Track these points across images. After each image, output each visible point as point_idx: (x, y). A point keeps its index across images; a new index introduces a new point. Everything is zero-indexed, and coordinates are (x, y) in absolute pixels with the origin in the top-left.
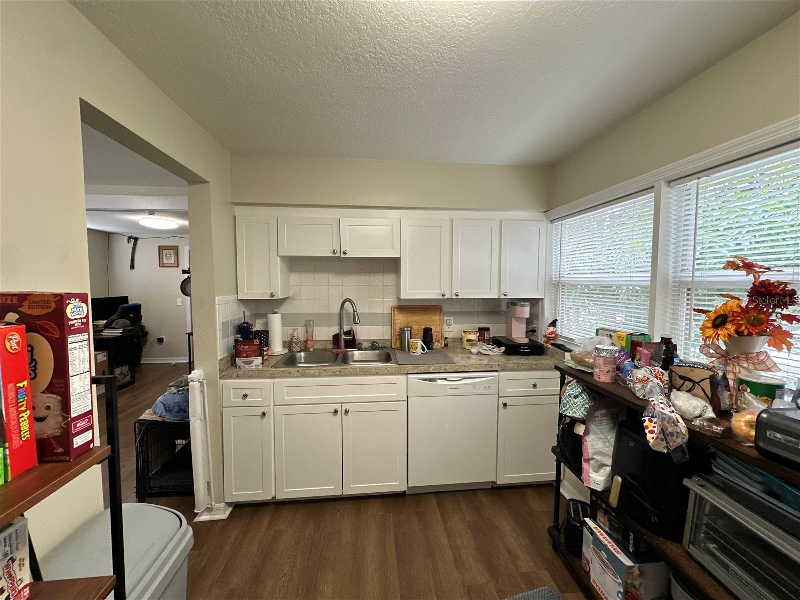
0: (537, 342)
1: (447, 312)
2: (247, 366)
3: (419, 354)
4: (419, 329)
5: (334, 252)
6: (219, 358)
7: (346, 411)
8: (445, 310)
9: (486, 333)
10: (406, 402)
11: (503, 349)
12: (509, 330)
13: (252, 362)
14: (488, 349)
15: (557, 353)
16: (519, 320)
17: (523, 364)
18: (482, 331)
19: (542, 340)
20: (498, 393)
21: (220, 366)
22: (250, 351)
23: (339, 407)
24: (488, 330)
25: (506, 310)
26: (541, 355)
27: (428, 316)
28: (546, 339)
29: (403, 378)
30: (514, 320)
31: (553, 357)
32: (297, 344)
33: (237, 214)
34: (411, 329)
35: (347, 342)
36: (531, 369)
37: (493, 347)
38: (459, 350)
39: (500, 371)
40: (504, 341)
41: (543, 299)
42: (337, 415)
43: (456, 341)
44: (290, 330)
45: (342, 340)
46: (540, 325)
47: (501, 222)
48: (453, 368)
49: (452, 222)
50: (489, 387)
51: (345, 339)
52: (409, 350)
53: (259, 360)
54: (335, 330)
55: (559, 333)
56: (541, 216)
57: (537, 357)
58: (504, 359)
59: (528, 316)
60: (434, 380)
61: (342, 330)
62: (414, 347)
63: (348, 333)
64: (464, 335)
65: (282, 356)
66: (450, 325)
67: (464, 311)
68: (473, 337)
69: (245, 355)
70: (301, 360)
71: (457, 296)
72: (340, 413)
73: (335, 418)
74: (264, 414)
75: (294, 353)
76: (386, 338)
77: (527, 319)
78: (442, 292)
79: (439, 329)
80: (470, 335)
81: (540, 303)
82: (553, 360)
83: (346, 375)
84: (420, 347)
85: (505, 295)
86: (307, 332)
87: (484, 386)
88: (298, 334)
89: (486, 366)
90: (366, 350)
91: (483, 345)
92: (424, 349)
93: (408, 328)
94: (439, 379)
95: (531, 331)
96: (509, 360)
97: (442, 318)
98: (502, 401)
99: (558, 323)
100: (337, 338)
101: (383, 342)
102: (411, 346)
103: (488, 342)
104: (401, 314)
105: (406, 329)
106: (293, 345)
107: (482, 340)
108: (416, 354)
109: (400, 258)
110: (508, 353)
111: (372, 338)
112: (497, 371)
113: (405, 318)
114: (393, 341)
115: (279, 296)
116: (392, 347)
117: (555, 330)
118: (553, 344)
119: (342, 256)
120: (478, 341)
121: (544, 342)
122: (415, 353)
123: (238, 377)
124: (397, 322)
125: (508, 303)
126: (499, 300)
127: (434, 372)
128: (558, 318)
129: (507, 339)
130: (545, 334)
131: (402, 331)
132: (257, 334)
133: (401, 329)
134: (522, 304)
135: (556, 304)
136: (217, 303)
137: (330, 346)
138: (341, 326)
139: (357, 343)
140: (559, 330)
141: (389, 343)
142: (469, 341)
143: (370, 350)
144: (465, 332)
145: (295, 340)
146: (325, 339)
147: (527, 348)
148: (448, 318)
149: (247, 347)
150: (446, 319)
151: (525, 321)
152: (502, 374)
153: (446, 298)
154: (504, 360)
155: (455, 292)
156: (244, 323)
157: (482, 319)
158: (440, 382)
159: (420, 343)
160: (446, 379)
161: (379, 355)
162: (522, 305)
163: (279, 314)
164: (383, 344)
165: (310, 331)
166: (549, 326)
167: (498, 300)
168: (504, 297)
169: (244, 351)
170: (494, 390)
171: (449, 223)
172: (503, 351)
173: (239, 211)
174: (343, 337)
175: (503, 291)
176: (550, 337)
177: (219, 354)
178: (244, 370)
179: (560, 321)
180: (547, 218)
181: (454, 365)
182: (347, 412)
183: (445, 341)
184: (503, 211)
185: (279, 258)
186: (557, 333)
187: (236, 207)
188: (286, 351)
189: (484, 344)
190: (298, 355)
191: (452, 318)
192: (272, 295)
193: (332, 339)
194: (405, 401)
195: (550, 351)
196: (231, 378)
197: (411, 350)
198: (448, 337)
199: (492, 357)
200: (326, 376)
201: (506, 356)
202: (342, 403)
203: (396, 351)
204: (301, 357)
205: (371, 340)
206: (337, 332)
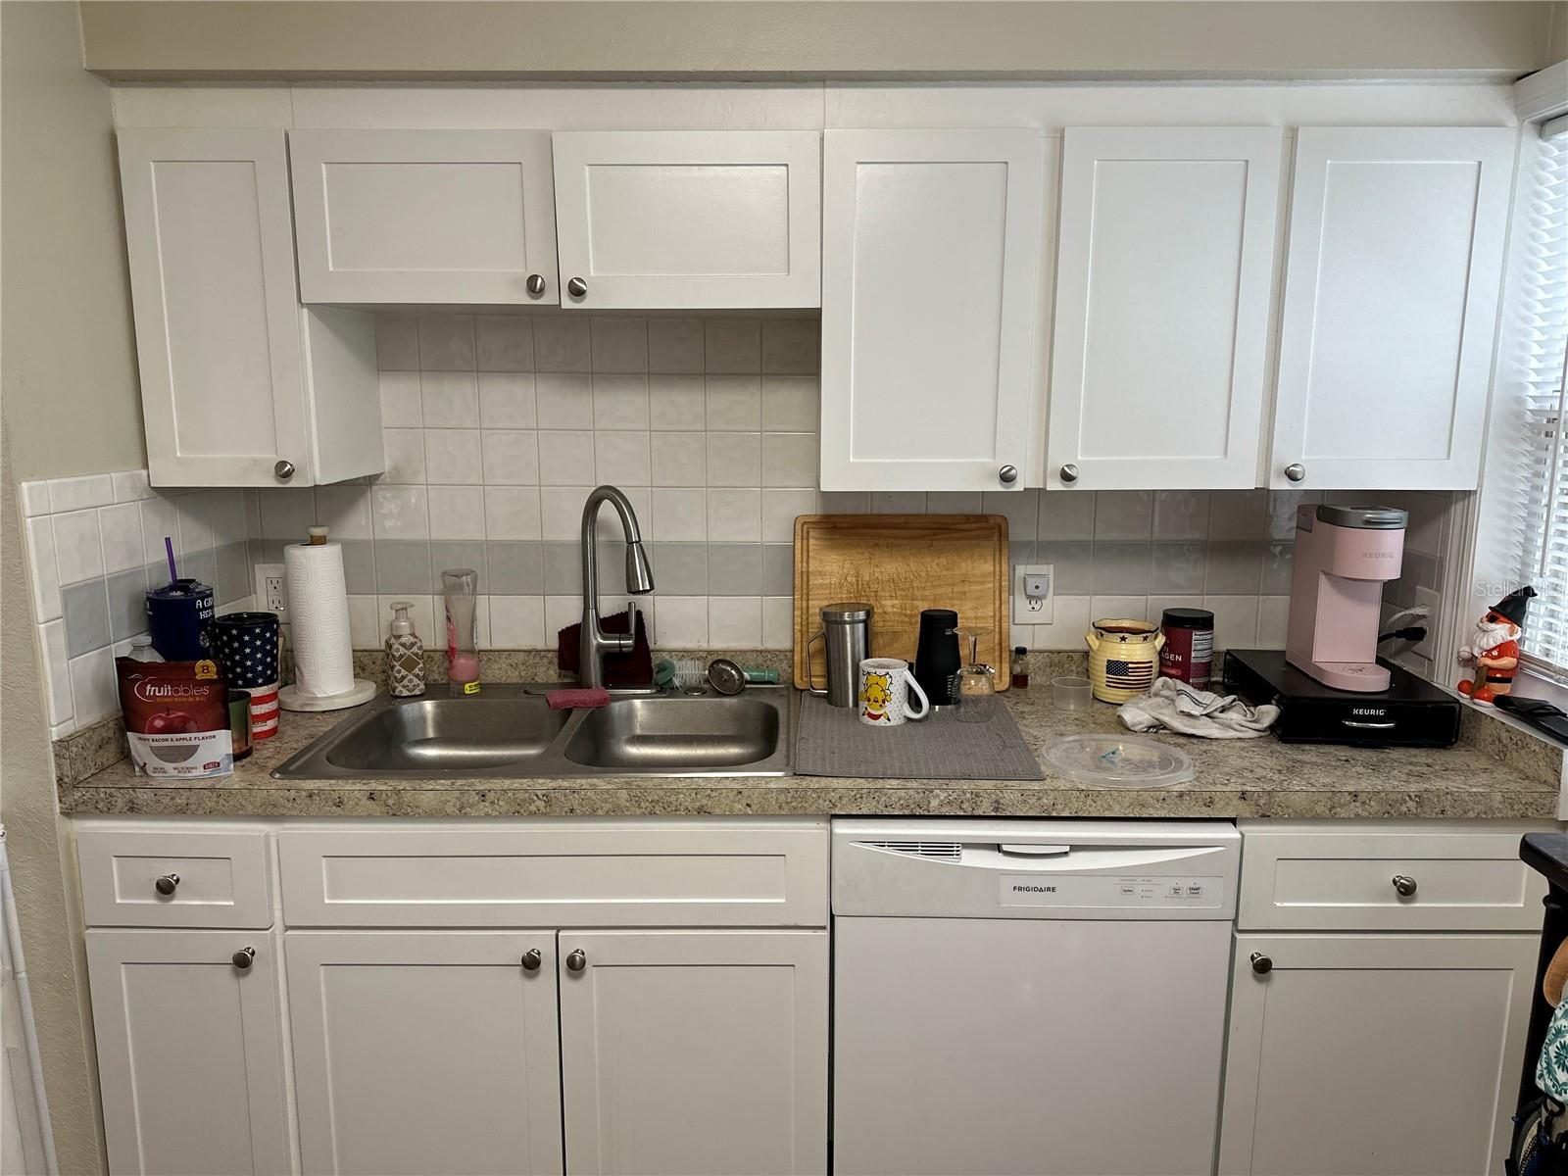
0: (1427, 686)
1: (1028, 544)
2: (169, 766)
3: (893, 723)
4: (901, 613)
5: (533, 286)
6: (55, 734)
7: (571, 962)
8: (1018, 532)
9: (1196, 636)
10: (826, 933)
11: (1269, 712)
12: (1302, 623)
13: (191, 751)
14: (1197, 711)
15: (1522, 743)
16: (1350, 586)
17: (1355, 795)
18: (1179, 626)
19: (1448, 679)
20: (1233, 917)
21: (59, 766)
22: (178, 707)
23: (541, 943)
24: (1205, 622)
25: (1292, 535)
26: (1444, 747)
27: (943, 560)
28: (1469, 675)
29: (811, 832)
30: (1324, 585)
31: (1501, 757)
32: (409, 665)
33: (122, 122)
34: (869, 614)
35: (609, 657)
36: (1391, 813)
37: (1221, 702)
38: (1072, 707)
39: (1246, 821)
40: (1271, 674)
41: (1467, 494)
42: (537, 974)
43: (1061, 664)
44: (380, 609)
45: (593, 650)
46: (1447, 610)
47: (1292, 134)
48: (1033, 801)
49: (1059, 136)
50: (1195, 890)
51: (600, 647)
52: (856, 704)
53: (220, 744)
54: (568, 611)
55: (1533, 648)
56: (1492, 101)
57: (1421, 756)
58: (1271, 762)
59: (1391, 570)
60: (944, 848)
61: (591, 613)
62: (875, 692)
63: (614, 624)
64: (1094, 643)
65: (347, 714)
66: (1038, 598)
67: (1101, 536)
68: (1138, 652)
69: (159, 723)
70: (424, 729)
71: (1067, 477)
72: (547, 968)
73: (529, 985)
74: (242, 962)
75: (396, 702)
76: (770, 645)
77: (1388, 585)
78: (1000, 463)
79: (989, 611)
80: (1124, 646)
81: (1456, 510)
82: (1501, 774)
83: (571, 814)
84: (897, 692)
85: (1292, 477)
86: (449, 619)
87: (1172, 883)
88: (412, 626)
89: (1181, 795)
90: (688, 690)
91: (1180, 692)
92: (914, 702)
93: (854, 607)
94: (966, 846)
95: (1399, 634)
96: (1291, 770)
97: (1005, 567)
98: (1250, 946)
99: (1531, 605)
100: (571, 639)
101: (760, 660)
102: (862, 688)
103: (1202, 677)
104: (832, 547)
105: (846, 618)
106: (393, 668)
107: (1175, 664)
108: (882, 722)
109: (819, 310)
110: (1285, 731)
111: (718, 644)
112: (1233, 821)
113: (847, 565)
114: (797, 658)
115: (316, 473)
116: (793, 684)
117: (1516, 637)
118: (1502, 702)
119: (568, 303)
120: (1155, 670)
121: (1460, 688)
122: (876, 717)
123: (131, 810)
124: (815, 581)
125: (1302, 510)
126: (1262, 495)
127: (945, 811)
128: (1534, 582)
129: (1288, 664)
130: (1465, 651)
131: (831, 621)
132: (222, 633)
133: (826, 616)
134: (1369, 515)
135: (1530, 518)
136: (28, 511)
137: (549, 673)
138: (589, 594)
139: (655, 659)
140: (1535, 635)
141: (785, 665)
142: (1116, 668)
143: (704, 693)
144: (1104, 631)
145: (402, 650)
146: (526, 644)
147: (1381, 712)
148: (1032, 569)
149: (166, 691)
150: (1021, 570)
151: (1377, 591)
152: (1256, 832)
153: (1018, 486)
154: (1269, 765)
155: (1058, 462)
156: (173, 588)
157: (1181, 572)
158: (970, 859)
159: (901, 676)
160: (998, 847)
161: (739, 716)
162: (1368, 522)
163: (334, 542)
164: (758, 667)
165: (460, 611)
166: (1492, 619)
167: (1259, 500)
168: (1285, 485)
169: (158, 706)
170: (1216, 900)
171: (1043, 148)
172: (1266, 722)
173: (131, 109)
174: (597, 640)
175: (1283, 456)
176: (1490, 668)
177: (54, 721)
178: (155, 784)
179: (1541, 596)
180: (1521, 110)
181: (1036, 786)
182: (576, 966)
183: (1013, 662)
184: (1302, 77)
185: (305, 311)
186: (1526, 648)
187: (117, 93)
188: (368, 692)
189: (1181, 685)
190: (409, 710)
191: (1048, 570)
192: (283, 471)
193: (554, 643)
194: (824, 928)
195: (1487, 730)
196: (107, 811)
197: (863, 704)
198: (1029, 647)
199: (1214, 746)
200: (488, 817)
201: (1278, 747)
202: (559, 929)
203: (807, 701)
204: (423, 718)
205: (709, 652)
206: (574, 617)
